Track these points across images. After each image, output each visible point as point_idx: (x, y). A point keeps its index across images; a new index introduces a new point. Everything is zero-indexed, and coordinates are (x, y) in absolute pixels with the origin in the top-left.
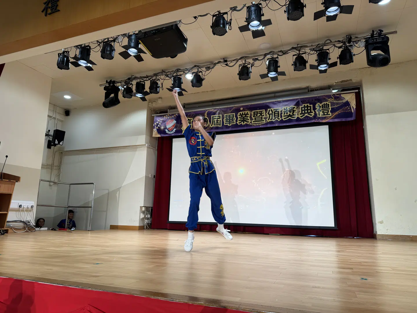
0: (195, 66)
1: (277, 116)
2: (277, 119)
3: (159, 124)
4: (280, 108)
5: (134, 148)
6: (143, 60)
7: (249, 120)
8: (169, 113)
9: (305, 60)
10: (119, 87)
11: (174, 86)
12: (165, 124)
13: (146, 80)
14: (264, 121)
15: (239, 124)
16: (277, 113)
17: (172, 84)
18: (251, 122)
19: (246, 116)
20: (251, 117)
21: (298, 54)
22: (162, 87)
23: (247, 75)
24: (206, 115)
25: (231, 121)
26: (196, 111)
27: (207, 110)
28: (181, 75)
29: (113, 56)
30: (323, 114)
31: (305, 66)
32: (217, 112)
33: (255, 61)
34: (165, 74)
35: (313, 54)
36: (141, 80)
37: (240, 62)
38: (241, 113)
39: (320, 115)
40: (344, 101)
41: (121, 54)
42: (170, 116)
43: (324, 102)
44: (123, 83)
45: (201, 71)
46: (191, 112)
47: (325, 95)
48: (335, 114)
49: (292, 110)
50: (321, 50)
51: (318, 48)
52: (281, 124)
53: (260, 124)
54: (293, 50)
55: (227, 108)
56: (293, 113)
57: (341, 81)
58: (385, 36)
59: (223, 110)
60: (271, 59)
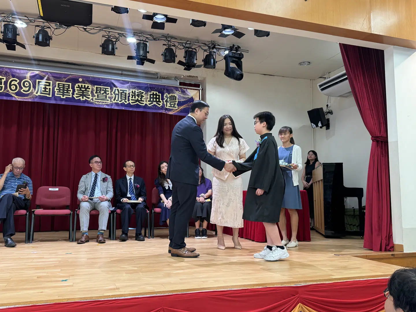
1: (124, 98)
2: (123, 101)
4: (128, 90)
7: (89, 95)
9: (175, 54)
14: (108, 100)
15: (76, 98)
16: (123, 95)
18: (92, 99)
19: (85, 90)
20: (92, 92)
21: (168, 45)
24: (29, 78)
25: (65, 93)
27: (29, 70)
30: (170, 105)
31: (174, 59)
32: (45, 76)
33: (120, 36)
35: (181, 49)
37: (104, 33)
38: (80, 84)
39: (168, 106)
40: (190, 97)
43: (172, 93)
45: (50, 27)
46: (4, 68)
47: (173, 87)
48: (181, 108)
49: (141, 95)
50: (189, 48)
51: (186, 44)
52: (128, 108)
53: (103, 104)
54: (163, 38)
55: (61, 74)
56: (141, 98)
57: (188, 75)
58: (241, 53)
59: (54, 75)
60: (140, 40)
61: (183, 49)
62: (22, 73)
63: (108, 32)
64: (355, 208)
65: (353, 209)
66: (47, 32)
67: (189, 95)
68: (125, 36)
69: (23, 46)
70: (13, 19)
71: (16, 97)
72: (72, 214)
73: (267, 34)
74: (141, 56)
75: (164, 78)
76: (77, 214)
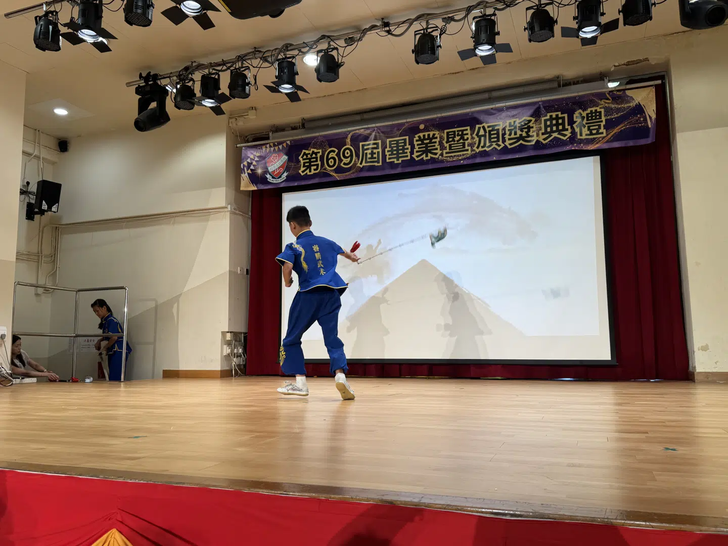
0: (323, 37)
1: (496, 140)
2: (494, 145)
3: (252, 163)
4: (502, 123)
5: (204, 213)
6: (214, 26)
7: (437, 149)
8: (273, 139)
9: (552, 18)
10: (167, 88)
11: (280, 80)
12: (266, 163)
13: (221, 71)
14: (467, 150)
15: (417, 159)
16: (494, 134)
17: (276, 77)
18: (442, 155)
19: (430, 142)
20: (441, 143)
21: (537, 5)
22: (256, 83)
23: (431, 54)
24: (349, 142)
25: (401, 153)
26: (329, 135)
27: (350, 132)
28: (293, 57)
29: (150, 18)
30: (588, 132)
31: (552, 30)
32: (370, 134)
33: (447, 23)
34: (260, 55)
35: (568, 5)
36: (211, 70)
37: (417, 26)
38: (421, 135)
39: (584, 134)
40: (633, 104)
41: (168, 13)
42: (274, 145)
43: (590, 107)
44: (175, 78)
45: (336, 46)
46: (318, 136)
47: (593, 94)
48: (612, 134)
49: (526, 126)
52: (503, 155)
53: (460, 158)
55: (392, 125)
56: (527, 133)
57: (626, 62)
59: (383, 130)
60: (481, 17)
62: (341, 138)
67: (630, 102)
69: (305, 90)
71: (335, 175)
74: (482, 43)
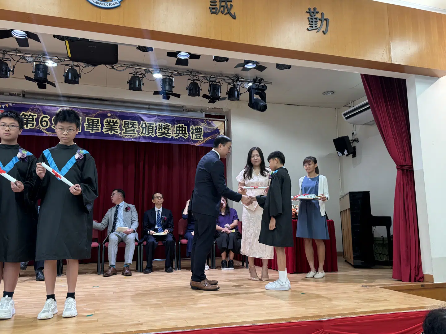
1: (151, 131)
2: (150, 134)
4: (155, 123)
7: (118, 129)
9: (199, 88)
14: (136, 134)
15: (105, 133)
16: (151, 128)
18: (121, 133)
19: (114, 125)
20: (120, 127)
21: (193, 79)
22: (13, 70)
25: (95, 128)
26: (43, 106)
30: (196, 137)
31: (199, 93)
33: (147, 72)
35: (205, 83)
37: (131, 69)
38: (109, 119)
39: (194, 138)
40: (215, 128)
43: (197, 125)
45: (79, 65)
46: (35, 105)
47: (199, 119)
48: (207, 139)
49: (167, 128)
50: (213, 82)
51: (211, 78)
52: (154, 140)
53: (131, 137)
54: (188, 73)
55: (90, 109)
56: (167, 131)
57: (213, 107)
58: (264, 85)
59: (82, 111)
60: (166, 76)
61: (208, 82)
62: (53, 110)
63: (134, 69)
64: (384, 236)
65: (382, 237)
66: (76, 71)
67: (214, 127)
68: (151, 73)
69: (54, 85)
70: (44, 59)
71: (47, 132)
72: (100, 247)
73: (289, 67)
74: (167, 91)
75: (190, 111)
76: (105, 246)
